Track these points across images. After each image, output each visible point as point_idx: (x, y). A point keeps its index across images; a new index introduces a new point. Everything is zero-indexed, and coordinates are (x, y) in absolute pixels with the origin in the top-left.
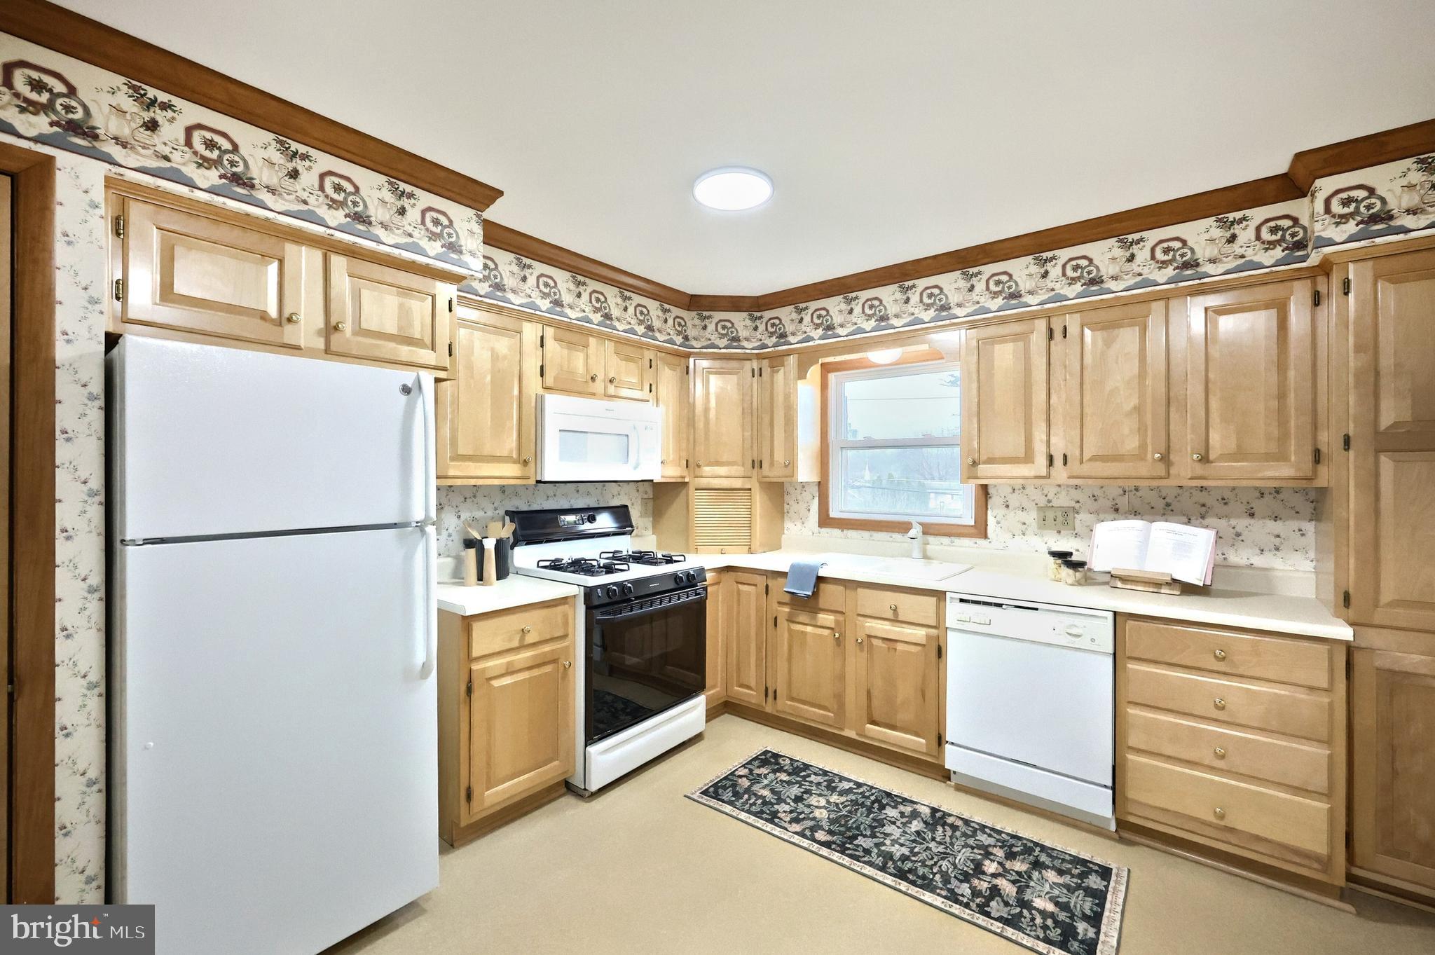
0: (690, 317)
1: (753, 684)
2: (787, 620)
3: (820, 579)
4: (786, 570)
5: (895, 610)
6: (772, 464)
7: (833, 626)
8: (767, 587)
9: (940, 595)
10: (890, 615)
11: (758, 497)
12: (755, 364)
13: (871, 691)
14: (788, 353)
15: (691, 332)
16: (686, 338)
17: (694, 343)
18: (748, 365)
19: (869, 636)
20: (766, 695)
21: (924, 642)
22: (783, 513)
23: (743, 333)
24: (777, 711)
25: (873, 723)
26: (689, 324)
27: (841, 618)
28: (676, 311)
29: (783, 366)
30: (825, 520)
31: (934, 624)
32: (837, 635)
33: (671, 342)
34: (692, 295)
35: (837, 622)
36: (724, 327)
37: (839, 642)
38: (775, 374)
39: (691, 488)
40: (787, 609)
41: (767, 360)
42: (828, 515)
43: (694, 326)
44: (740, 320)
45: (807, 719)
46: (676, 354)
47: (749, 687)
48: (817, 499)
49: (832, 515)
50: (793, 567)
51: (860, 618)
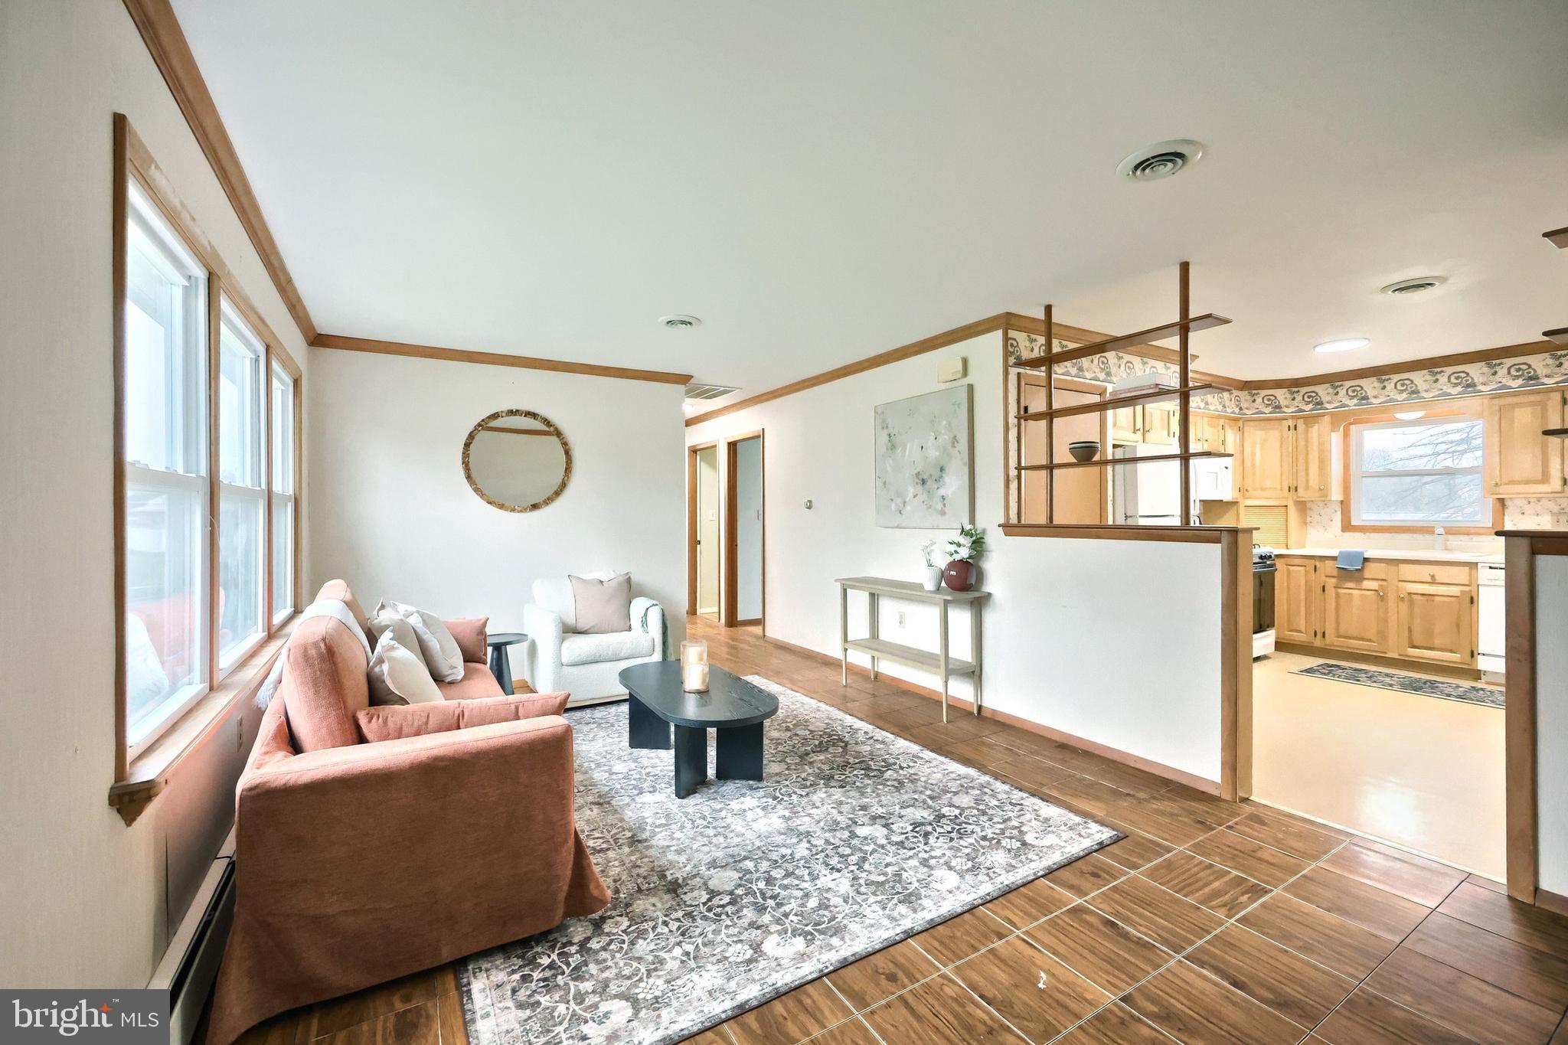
0: (1244, 395)
1: (1303, 630)
2: (1335, 587)
3: (1366, 560)
4: (1337, 555)
5: (1433, 577)
6: (1307, 488)
7: (1377, 589)
8: (1315, 567)
9: (1473, 566)
10: (1430, 580)
11: (1292, 511)
12: (1291, 423)
13: (1412, 627)
14: (1323, 415)
15: (1244, 405)
16: (1241, 409)
17: (1246, 411)
18: (1286, 424)
19: (1409, 594)
20: (1315, 636)
21: (1458, 594)
22: (1306, 524)
23: (1283, 403)
24: (1326, 645)
25: (1414, 647)
26: (1242, 399)
27: (1384, 583)
28: (1236, 393)
29: (1318, 423)
30: (1347, 526)
31: (1467, 583)
32: (1381, 594)
33: (1233, 412)
34: (1246, 382)
35: (1380, 586)
36: (1269, 400)
37: (1382, 598)
38: (1310, 429)
39: (1241, 506)
40: (1334, 581)
41: (1302, 420)
42: (1350, 523)
43: (1246, 400)
44: (1281, 394)
45: (1354, 648)
46: (1236, 420)
47: (1300, 632)
48: (1339, 513)
49: (1353, 523)
50: (1340, 552)
51: (1400, 583)
